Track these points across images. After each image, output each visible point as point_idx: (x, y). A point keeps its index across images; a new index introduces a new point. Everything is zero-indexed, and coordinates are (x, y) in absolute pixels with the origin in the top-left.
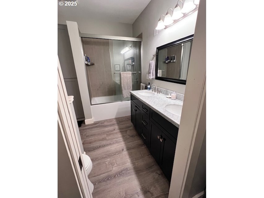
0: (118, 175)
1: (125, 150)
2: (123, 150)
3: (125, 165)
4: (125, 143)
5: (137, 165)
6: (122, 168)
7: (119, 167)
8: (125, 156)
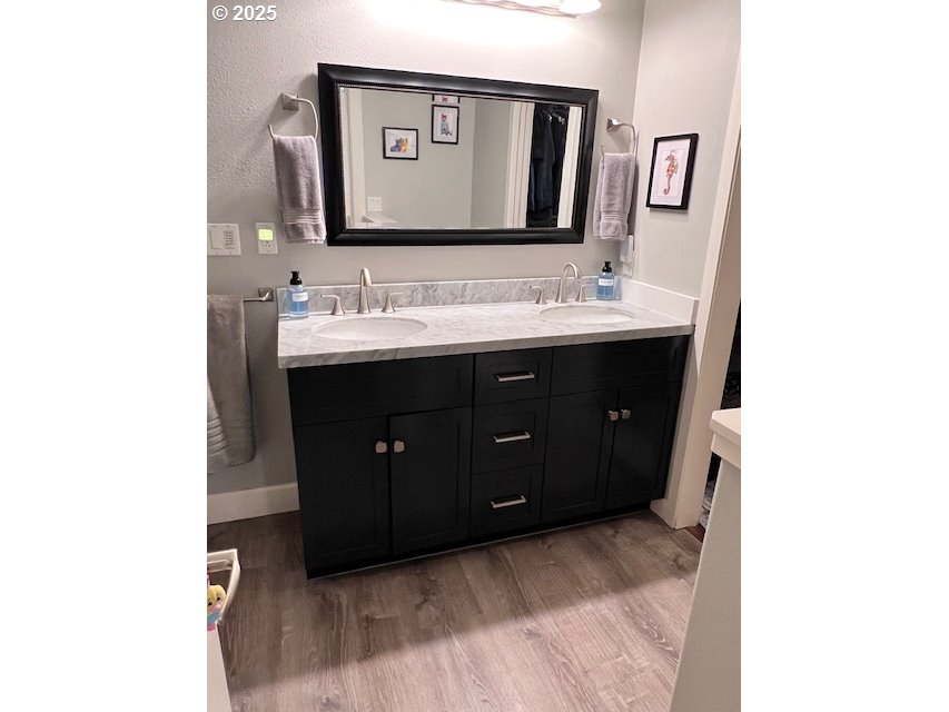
0: (666, 644)
1: (530, 624)
2: (530, 634)
3: (613, 620)
4: (485, 623)
5: (598, 580)
6: (633, 632)
7: (628, 643)
8: (567, 622)
